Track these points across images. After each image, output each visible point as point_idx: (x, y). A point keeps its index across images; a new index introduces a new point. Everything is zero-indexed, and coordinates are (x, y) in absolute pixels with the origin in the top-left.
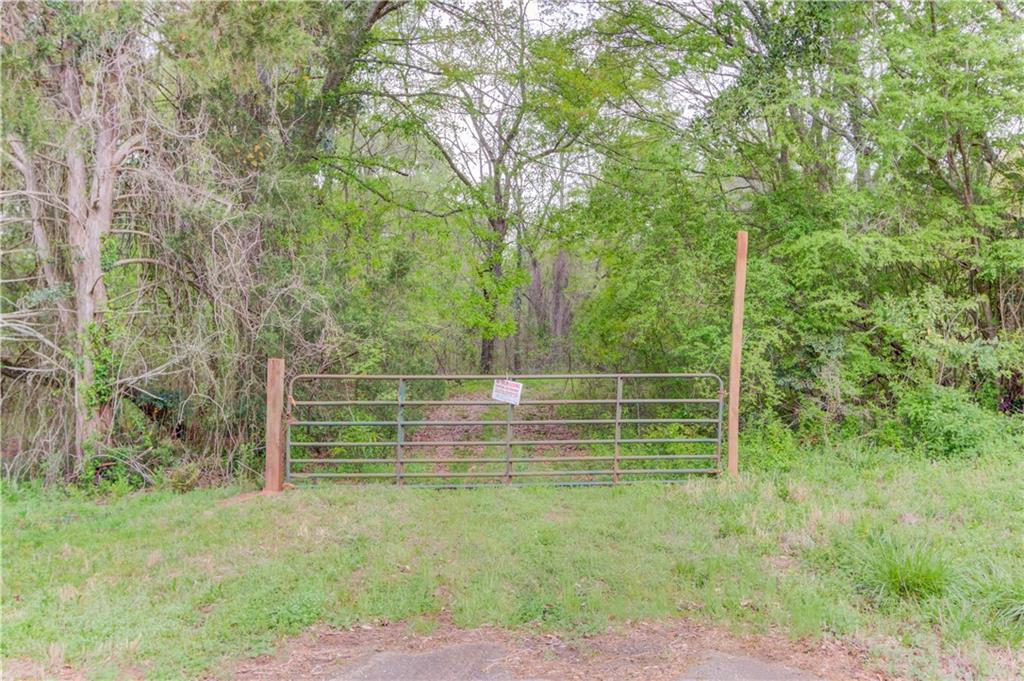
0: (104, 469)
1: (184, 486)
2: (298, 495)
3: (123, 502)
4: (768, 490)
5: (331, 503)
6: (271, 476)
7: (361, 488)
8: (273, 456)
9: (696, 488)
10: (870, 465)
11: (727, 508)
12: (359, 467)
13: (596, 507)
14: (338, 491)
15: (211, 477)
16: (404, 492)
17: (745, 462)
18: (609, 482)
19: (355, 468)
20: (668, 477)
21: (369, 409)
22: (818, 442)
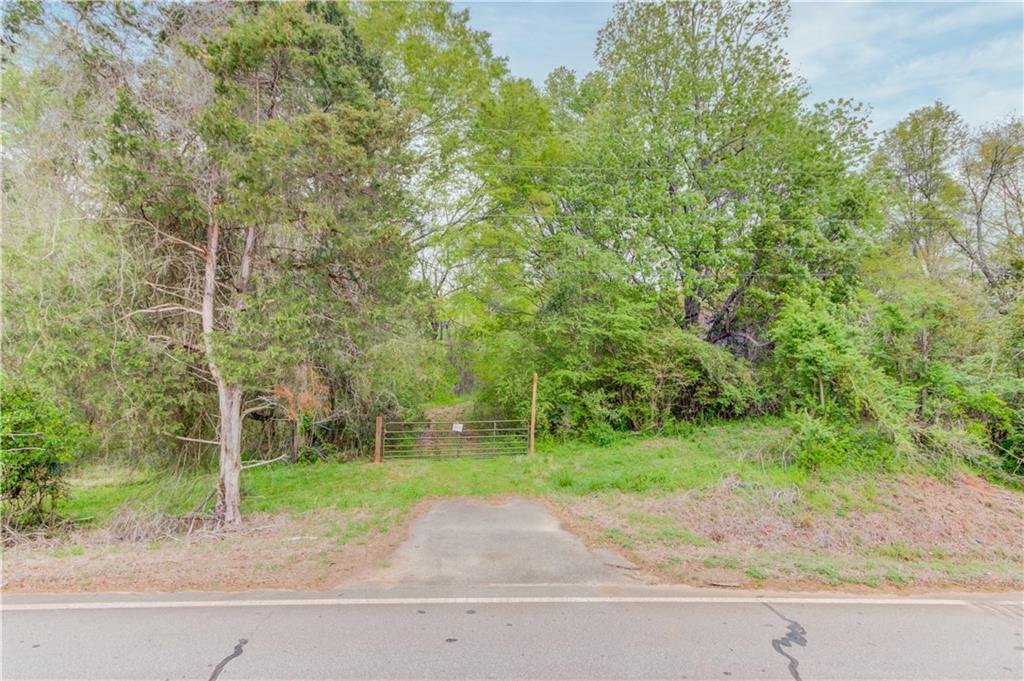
0: (307, 455)
1: (341, 461)
2: (389, 463)
3: (321, 467)
4: (541, 460)
5: (402, 466)
6: (378, 457)
7: (410, 461)
8: (378, 450)
9: (519, 458)
10: (577, 450)
11: (528, 465)
12: (405, 454)
13: (489, 465)
14: (403, 462)
15: (351, 458)
16: (424, 461)
17: (536, 449)
18: (491, 457)
19: (405, 453)
20: (511, 455)
21: (411, 434)
22: (562, 442)
